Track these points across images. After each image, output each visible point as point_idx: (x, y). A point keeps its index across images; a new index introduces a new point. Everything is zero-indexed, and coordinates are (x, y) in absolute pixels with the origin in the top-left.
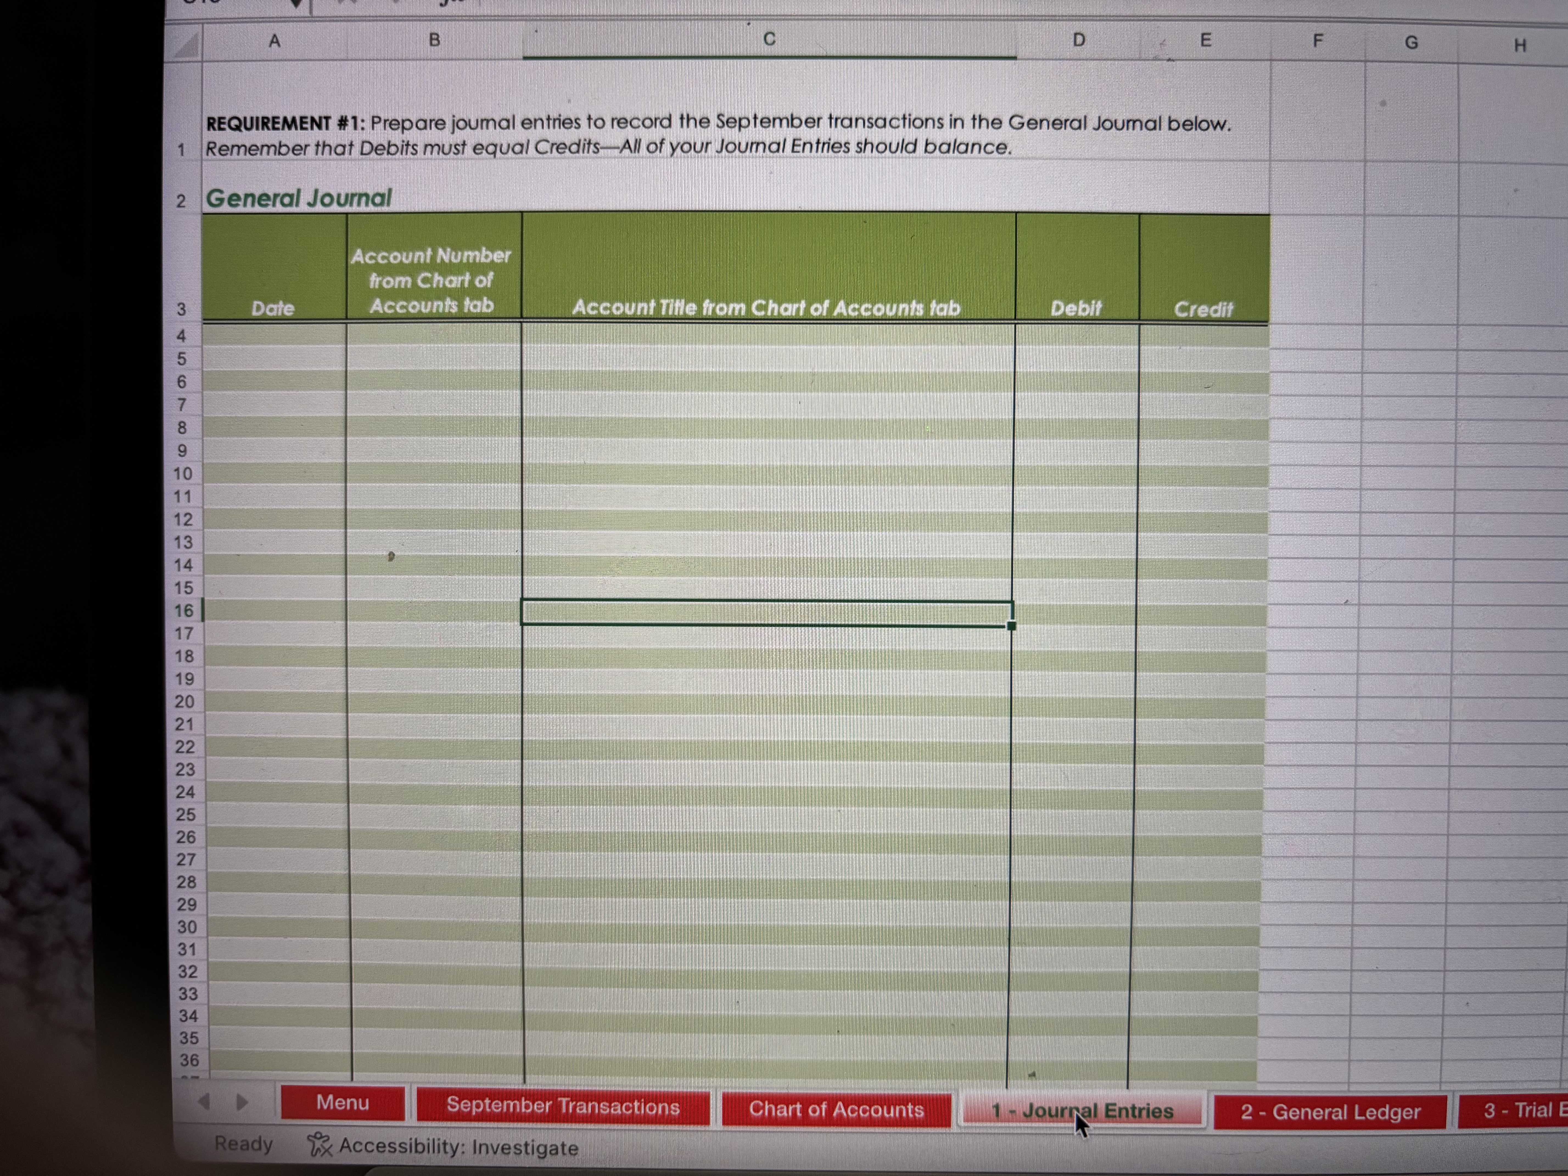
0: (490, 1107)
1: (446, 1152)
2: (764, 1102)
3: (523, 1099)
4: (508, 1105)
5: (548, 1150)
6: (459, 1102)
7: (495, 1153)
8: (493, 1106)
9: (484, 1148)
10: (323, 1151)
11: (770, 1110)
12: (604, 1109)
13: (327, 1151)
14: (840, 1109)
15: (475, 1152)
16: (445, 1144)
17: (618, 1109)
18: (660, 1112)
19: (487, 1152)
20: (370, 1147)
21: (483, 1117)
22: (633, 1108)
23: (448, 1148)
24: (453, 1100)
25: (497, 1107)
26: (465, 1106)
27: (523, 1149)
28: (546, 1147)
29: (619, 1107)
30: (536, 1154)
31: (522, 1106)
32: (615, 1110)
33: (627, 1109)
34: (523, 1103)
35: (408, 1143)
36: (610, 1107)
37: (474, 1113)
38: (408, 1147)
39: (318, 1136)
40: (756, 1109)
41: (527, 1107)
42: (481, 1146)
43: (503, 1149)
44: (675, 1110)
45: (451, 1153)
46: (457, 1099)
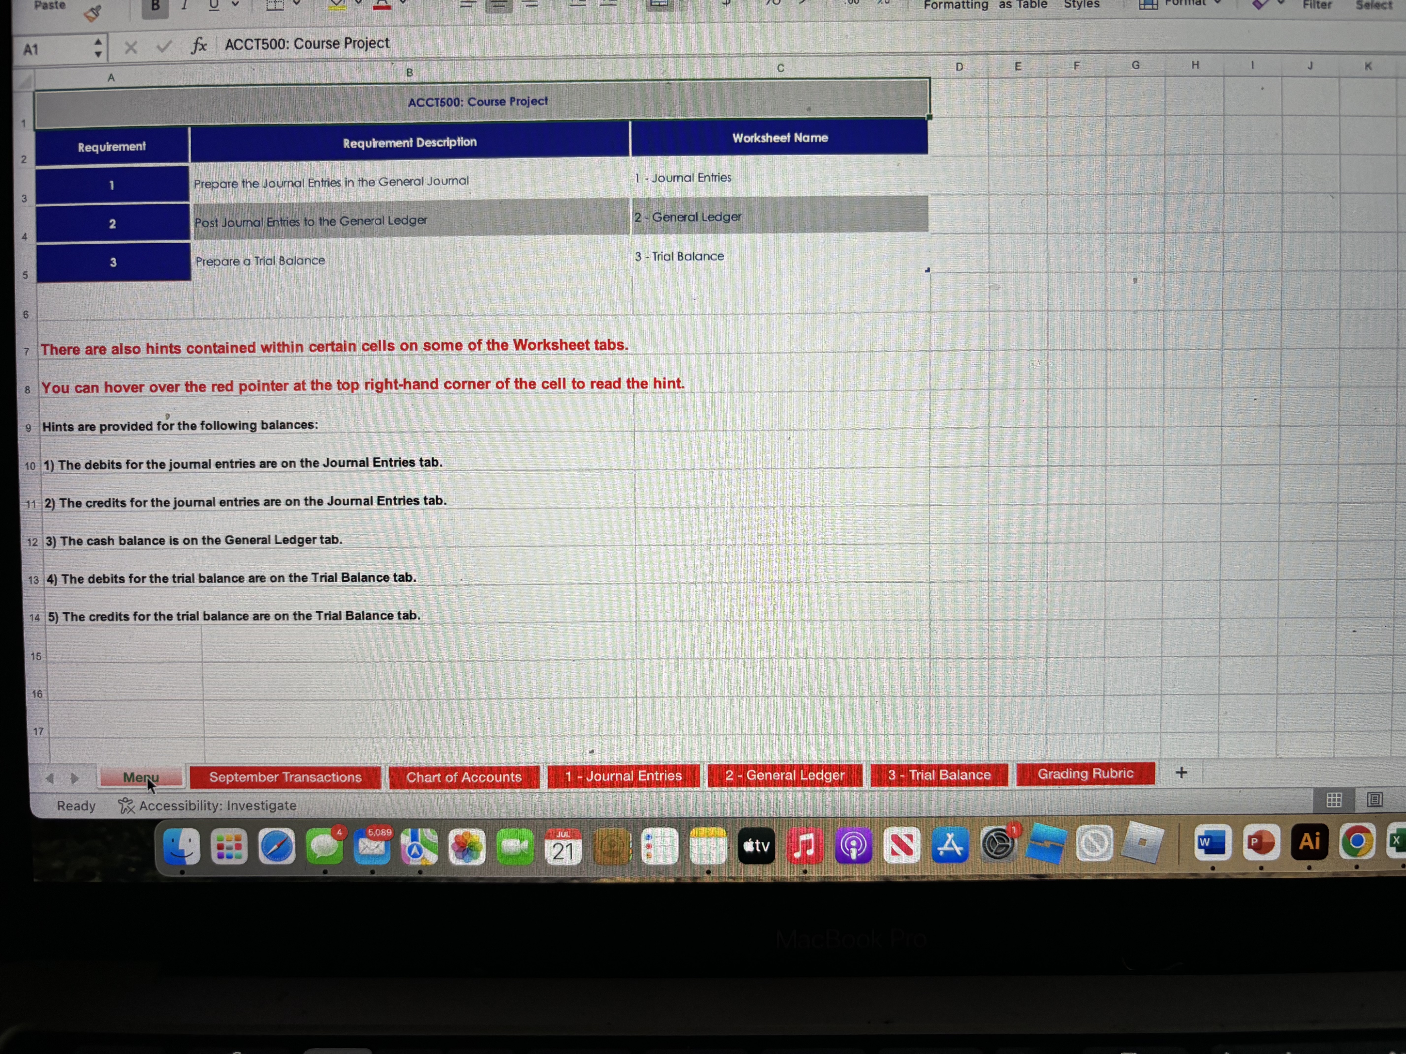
0: (238, 779)
1: (209, 809)
2: (416, 773)
3: (260, 773)
4: (250, 777)
5: (277, 806)
6: (218, 776)
7: (242, 809)
8: (240, 778)
9: (235, 806)
10: (129, 810)
11: (420, 778)
12: (312, 778)
13: (131, 810)
14: (466, 777)
15: (229, 809)
16: (209, 803)
17: (322, 779)
18: (349, 780)
19: (237, 809)
20: (159, 807)
21: (234, 785)
22: (331, 778)
23: (211, 806)
24: (213, 774)
25: (243, 778)
26: (221, 778)
27: (260, 806)
28: (275, 804)
29: (322, 778)
30: (269, 810)
31: (259, 777)
32: (320, 780)
33: (328, 778)
34: (260, 776)
35: (185, 803)
36: (317, 778)
37: (228, 783)
38: (185, 806)
39: (125, 800)
40: (412, 777)
41: (262, 778)
42: (232, 804)
43: (247, 807)
44: (358, 779)
45: (213, 810)
46: (216, 774)
